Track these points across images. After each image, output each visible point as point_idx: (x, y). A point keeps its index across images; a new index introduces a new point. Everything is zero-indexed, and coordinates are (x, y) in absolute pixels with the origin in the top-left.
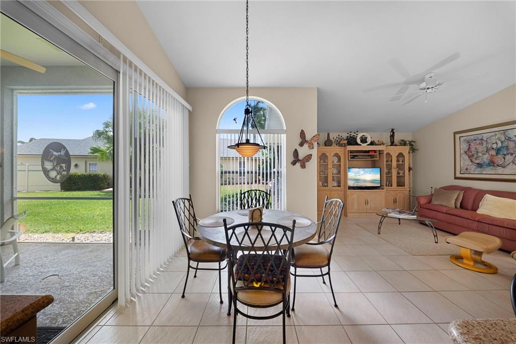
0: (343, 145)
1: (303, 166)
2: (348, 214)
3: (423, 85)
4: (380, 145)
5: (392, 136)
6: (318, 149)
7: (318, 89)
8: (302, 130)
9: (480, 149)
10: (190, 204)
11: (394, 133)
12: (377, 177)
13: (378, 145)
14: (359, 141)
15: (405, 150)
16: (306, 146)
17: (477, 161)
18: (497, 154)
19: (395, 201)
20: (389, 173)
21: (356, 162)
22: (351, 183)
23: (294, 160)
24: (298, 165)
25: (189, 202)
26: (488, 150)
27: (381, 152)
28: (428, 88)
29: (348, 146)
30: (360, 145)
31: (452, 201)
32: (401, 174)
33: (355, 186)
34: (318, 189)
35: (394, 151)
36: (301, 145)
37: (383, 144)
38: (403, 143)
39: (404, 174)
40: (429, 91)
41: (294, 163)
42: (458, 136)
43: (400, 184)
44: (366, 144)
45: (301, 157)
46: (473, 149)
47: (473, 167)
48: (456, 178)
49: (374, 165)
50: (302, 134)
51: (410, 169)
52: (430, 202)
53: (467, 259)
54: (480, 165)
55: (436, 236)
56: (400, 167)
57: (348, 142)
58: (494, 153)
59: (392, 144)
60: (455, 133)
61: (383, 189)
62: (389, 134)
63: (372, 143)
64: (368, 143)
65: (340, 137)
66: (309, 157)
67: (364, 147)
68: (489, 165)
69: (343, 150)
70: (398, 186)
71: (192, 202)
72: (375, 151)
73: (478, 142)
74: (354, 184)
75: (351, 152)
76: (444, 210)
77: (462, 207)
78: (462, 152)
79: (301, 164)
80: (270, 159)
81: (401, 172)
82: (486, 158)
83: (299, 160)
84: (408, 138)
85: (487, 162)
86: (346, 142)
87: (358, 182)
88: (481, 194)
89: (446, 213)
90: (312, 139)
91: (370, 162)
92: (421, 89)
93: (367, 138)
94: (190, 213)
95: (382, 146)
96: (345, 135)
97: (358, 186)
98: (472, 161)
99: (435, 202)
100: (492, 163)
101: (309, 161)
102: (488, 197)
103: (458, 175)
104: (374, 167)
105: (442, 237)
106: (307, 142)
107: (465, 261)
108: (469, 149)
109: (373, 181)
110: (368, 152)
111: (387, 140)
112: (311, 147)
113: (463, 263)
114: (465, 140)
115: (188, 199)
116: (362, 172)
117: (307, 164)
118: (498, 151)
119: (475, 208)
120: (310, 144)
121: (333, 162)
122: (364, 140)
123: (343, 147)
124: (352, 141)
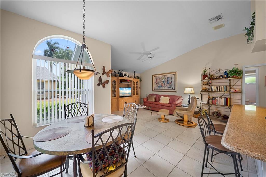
0: (117, 76)
1: (104, 87)
2: (120, 109)
3: (149, 56)
4: (131, 77)
5: (135, 74)
6: (111, 78)
7: (111, 45)
8: (104, 66)
9: (159, 81)
10: (12, 124)
11: (135, 73)
12: (130, 91)
13: (130, 77)
14: (123, 75)
15: (138, 80)
16: (105, 75)
17: (158, 85)
18: (163, 83)
19: (136, 101)
20: (134, 90)
21: (122, 85)
22: (121, 95)
23: (99, 83)
24: (101, 86)
25: (11, 122)
26: (161, 82)
27: (131, 81)
28: (150, 58)
29: (120, 77)
30: (124, 77)
31: (153, 99)
32: (137, 90)
33: (122, 96)
34: (111, 98)
35: (135, 80)
36: (103, 74)
37: (132, 77)
38: (138, 78)
39: (138, 90)
40: (151, 58)
41: (99, 85)
42: (153, 76)
43: (137, 94)
44: (126, 77)
45: (103, 81)
46: (157, 81)
47: (157, 87)
48: (153, 91)
49: (128, 86)
50: (104, 69)
51: (140, 88)
52: (147, 100)
53: (163, 119)
54: (159, 87)
55: (152, 113)
56: (137, 87)
57: (119, 75)
58: (162, 82)
59: (135, 77)
60: (153, 75)
61: (132, 96)
62: (134, 73)
63: (128, 77)
64: (127, 76)
65: (115, 72)
66: (107, 82)
67: (125, 78)
68: (161, 87)
69: (117, 79)
70: (137, 95)
71: (14, 121)
72: (129, 80)
73: (159, 79)
74: (122, 95)
75: (121, 80)
76: (152, 103)
77: (156, 101)
78: (155, 82)
79: (103, 85)
80: (65, 82)
81: (137, 89)
82: (160, 84)
83: (102, 83)
84: (139, 76)
85: (161, 86)
86: (118, 75)
87: (124, 94)
88: (160, 96)
89: (153, 104)
90: (109, 72)
91: (127, 85)
92: (148, 57)
93: (126, 74)
94: (12, 133)
95: (132, 78)
96: (117, 72)
97: (124, 96)
98: (157, 85)
99: (149, 100)
100: (162, 86)
101: (107, 84)
102: (162, 97)
103: (154, 90)
104: (129, 87)
105: (154, 113)
106: (106, 73)
107: (162, 120)
108: (156, 81)
109: (129, 93)
110: (127, 80)
111: (133, 76)
112: (108, 76)
113: (162, 121)
114: (155, 78)
115: (9, 120)
116: (125, 89)
117: (106, 85)
118: (163, 82)
119: (159, 101)
120: (107, 74)
121: (113, 84)
122: (125, 75)
123: (117, 78)
124: (121, 75)
